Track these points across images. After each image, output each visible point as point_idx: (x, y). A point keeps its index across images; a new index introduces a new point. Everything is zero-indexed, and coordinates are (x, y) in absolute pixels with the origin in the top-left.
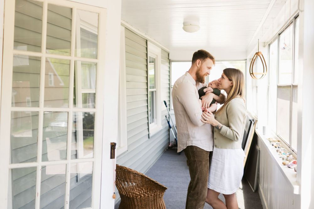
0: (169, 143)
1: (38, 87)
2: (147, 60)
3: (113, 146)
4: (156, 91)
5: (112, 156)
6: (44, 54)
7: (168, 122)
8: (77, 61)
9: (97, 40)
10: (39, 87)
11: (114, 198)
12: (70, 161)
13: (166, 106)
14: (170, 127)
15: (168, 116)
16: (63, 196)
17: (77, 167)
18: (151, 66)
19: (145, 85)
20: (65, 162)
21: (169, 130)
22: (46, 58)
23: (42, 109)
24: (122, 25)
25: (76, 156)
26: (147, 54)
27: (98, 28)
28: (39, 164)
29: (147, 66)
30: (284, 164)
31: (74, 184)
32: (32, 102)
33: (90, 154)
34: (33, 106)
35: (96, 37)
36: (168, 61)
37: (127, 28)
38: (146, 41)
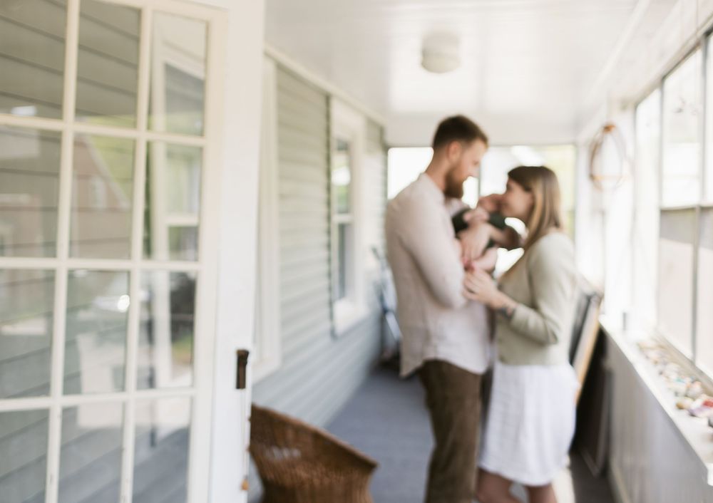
0: (381, 350)
1: (52, 209)
2: (328, 143)
3: (242, 358)
5: (241, 383)
6: (69, 126)
7: (381, 299)
8: (155, 143)
9: (204, 92)
11: (244, 487)
12: (135, 396)
14: (385, 310)
16: (117, 483)
17: (152, 409)
18: (339, 160)
20: (120, 397)
21: (382, 320)
23: (63, 263)
24: (267, 55)
25: (151, 382)
26: (328, 128)
27: (206, 61)
28: (56, 402)
29: (328, 156)
30: (680, 407)
31: (146, 453)
33: (185, 379)
35: (200, 84)
36: (380, 146)
37: (279, 66)
38: (325, 97)
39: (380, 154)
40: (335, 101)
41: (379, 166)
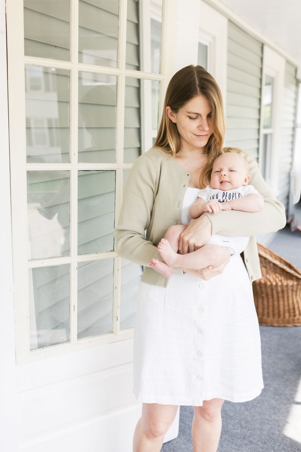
1: (67, 128)
2: (261, 80)
4: (271, 134)
6: (75, 65)
9: (161, 37)
10: (69, 128)
18: (266, 90)
19: (256, 122)
26: (261, 69)
28: (73, 259)
29: (260, 90)
32: (62, 154)
34: (64, 162)
36: (294, 81)
37: (231, 22)
38: (261, 45)
39: (293, 87)
40: (266, 48)
41: (293, 95)
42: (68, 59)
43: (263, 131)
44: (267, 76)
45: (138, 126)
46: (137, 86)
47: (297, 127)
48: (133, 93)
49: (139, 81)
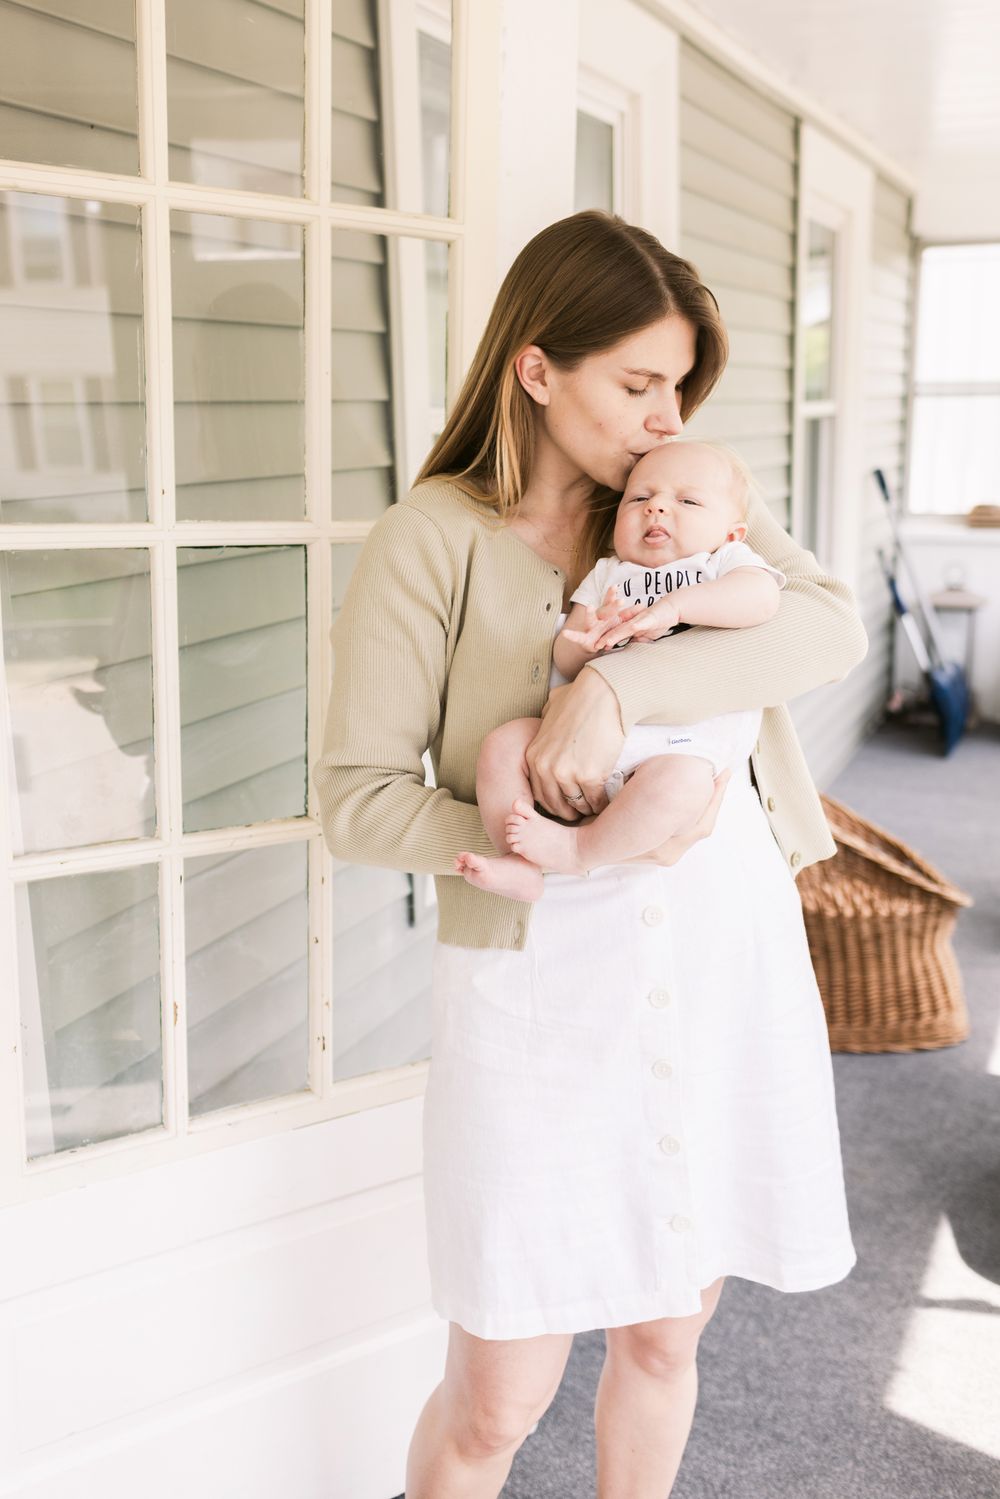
0: (888, 692)
1: (136, 404)
2: (794, 238)
4: (832, 419)
6: (159, 188)
7: (892, 584)
8: (398, 235)
10: (143, 403)
13: (887, 497)
14: (898, 607)
15: (889, 552)
18: (812, 273)
19: (780, 379)
21: (891, 628)
22: (177, 215)
26: (795, 204)
29: (793, 271)
32: (130, 491)
36: (905, 243)
37: (689, 44)
38: (791, 123)
39: (902, 262)
40: (808, 134)
41: (900, 290)
42: (133, 168)
43: (805, 410)
44: (813, 224)
45: (382, 396)
46: (377, 259)
47: (915, 394)
48: (362, 284)
49: (382, 241)
